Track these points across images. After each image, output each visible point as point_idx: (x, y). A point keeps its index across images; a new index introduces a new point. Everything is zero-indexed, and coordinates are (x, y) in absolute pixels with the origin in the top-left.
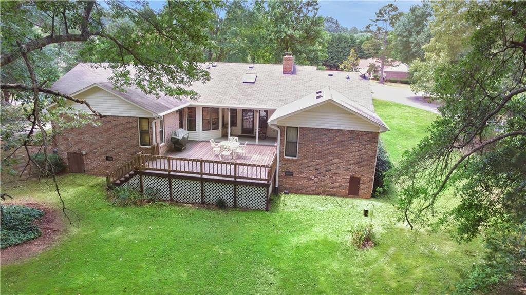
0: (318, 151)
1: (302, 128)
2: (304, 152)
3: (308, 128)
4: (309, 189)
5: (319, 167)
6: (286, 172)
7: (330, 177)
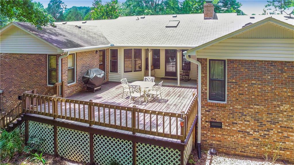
0: (256, 93)
1: (231, 61)
2: (236, 94)
3: (240, 60)
4: (247, 149)
5: (260, 117)
6: (211, 122)
7: (279, 132)
